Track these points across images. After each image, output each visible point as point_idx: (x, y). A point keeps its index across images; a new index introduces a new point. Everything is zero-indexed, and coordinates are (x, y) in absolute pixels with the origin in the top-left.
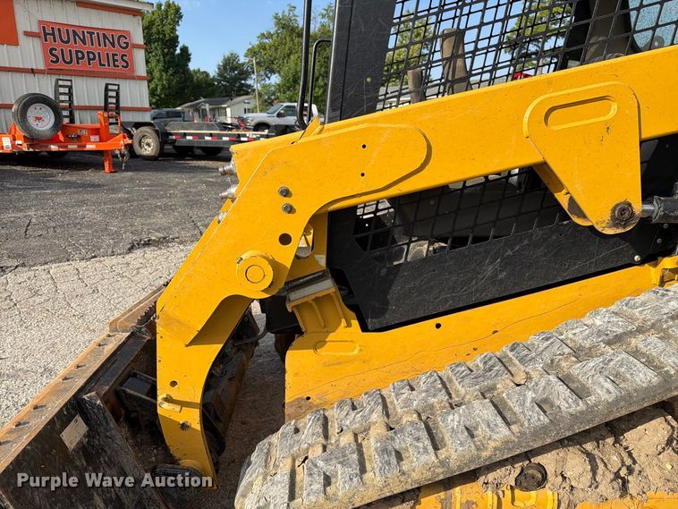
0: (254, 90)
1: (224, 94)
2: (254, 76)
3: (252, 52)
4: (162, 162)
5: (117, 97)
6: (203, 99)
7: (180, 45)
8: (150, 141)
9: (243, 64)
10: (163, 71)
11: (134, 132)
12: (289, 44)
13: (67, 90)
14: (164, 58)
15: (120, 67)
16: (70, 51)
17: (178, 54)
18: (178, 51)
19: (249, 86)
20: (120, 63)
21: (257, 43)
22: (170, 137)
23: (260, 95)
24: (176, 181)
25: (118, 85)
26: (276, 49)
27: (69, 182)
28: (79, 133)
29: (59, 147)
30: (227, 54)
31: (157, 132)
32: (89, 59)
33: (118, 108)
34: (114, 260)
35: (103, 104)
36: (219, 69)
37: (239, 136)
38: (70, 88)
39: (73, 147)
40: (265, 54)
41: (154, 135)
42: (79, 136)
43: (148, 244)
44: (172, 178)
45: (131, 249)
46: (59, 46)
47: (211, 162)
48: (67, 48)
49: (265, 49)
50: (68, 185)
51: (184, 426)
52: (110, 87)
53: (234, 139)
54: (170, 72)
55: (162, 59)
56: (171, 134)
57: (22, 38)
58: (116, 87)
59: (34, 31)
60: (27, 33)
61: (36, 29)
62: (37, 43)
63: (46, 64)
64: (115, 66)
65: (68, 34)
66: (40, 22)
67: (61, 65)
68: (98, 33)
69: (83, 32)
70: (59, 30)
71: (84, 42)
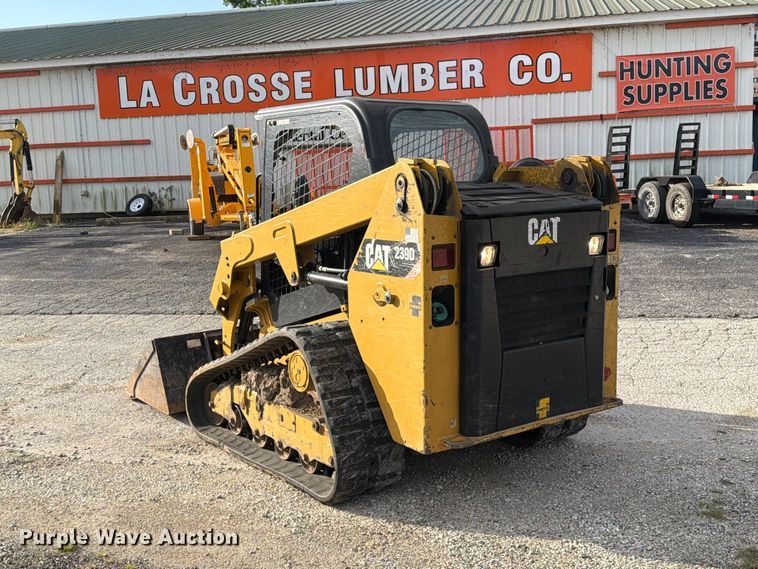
5: (696, 140)
8: (683, 201)
13: (623, 139)
15: (714, 97)
16: (649, 86)
20: (715, 93)
22: (709, 196)
25: (699, 124)
32: (672, 93)
33: (695, 154)
38: (628, 136)
41: (688, 193)
46: (637, 82)
48: (644, 84)
52: (686, 128)
56: (710, 191)
57: (596, 82)
58: (696, 127)
59: (611, 70)
60: (602, 75)
61: (612, 67)
62: (612, 83)
63: (619, 106)
64: (706, 97)
65: (649, 66)
66: (618, 58)
67: (636, 106)
68: (688, 59)
69: (669, 60)
70: (639, 63)
71: (668, 72)
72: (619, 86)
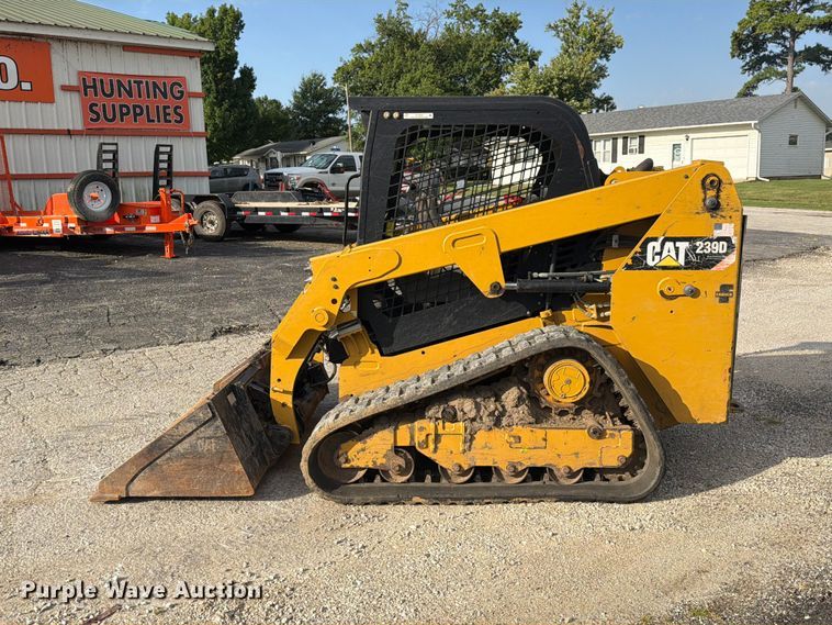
0: (346, 128)
1: (302, 134)
2: (346, 107)
3: (344, 74)
4: (227, 244)
5: (170, 161)
6: (272, 144)
7: (241, 66)
8: (213, 217)
9: (331, 90)
10: (214, 104)
11: (195, 207)
12: (398, 60)
13: (110, 156)
14: (217, 85)
15: (173, 122)
16: (113, 105)
17: (237, 79)
18: (237, 75)
19: (340, 121)
20: (173, 117)
21: (352, 58)
22: (239, 213)
23: (355, 136)
24: (249, 267)
25: (171, 146)
26: (379, 67)
27: (130, 270)
28: (137, 213)
29: (115, 230)
30: (308, 75)
31: (222, 207)
32: (136, 115)
33: (170, 174)
34: (201, 345)
35: (152, 170)
36: (295, 97)
37: (322, 210)
38: (115, 153)
39: (131, 229)
40: (363, 76)
41: (219, 211)
42: (137, 217)
43: (229, 331)
44: (246, 264)
45: (214, 336)
46: (100, 100)
47: (287, 243)
48: (108, 102)
49: (362, 68)
50: (130, 273)
51: (284, 405)
52: (162, 149)
53: (316, 214)
54: (226, 106)
55: (214, 88)
56: (239, 209)
57: (58, 93)
58: (168, 149)
59: (72, 84)
60: (65, 88)
61: (74, 82)
62: (76, 97)
63: (85, 123)
64: (166, 121)
65: (112, 85)
66: (80, 73)
67: (103, 123)
68: (147, 82)
69: (129, 82)
70: (102, 81)
71: (130, 94)
72: (83, 102)
